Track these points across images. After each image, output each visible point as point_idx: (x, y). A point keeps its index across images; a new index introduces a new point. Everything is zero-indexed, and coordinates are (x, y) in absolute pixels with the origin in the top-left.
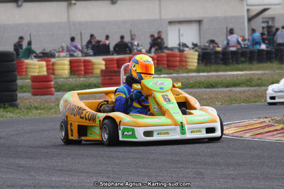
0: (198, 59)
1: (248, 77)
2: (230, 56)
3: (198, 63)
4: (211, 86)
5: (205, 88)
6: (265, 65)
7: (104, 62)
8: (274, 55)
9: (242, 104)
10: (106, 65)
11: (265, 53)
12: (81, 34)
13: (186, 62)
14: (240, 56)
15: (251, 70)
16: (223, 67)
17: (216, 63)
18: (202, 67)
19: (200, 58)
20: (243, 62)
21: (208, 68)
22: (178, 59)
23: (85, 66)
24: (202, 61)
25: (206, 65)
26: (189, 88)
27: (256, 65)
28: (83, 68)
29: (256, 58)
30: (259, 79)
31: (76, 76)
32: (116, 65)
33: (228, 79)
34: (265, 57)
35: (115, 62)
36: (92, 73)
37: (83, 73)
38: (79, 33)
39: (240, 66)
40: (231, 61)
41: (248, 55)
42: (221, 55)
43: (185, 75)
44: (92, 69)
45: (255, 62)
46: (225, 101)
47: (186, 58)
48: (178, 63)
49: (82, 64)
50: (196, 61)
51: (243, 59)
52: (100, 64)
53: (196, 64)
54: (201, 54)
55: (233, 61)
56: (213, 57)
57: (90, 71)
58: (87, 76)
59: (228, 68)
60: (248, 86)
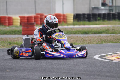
0: (74, 18)
1: (107, 29)
2: (91, 16)
3: (74, 20)
4: (86, 33)
5: (82, 34)
6: (112, 22)
7: (19, 18)
8: (117, 16)
9: (109, 43)
10: (21, 20)
11: (111, 15)
12: (6, 2)
13: (66, 19)
14: (97, 16)
15: (104, 24)
16: (87, 22)
17: (84, 20)
18: (76, 22)
19: (75, 17)
20: (99, 20)
21: (79, 23)
22: (62, 17)
23: (8, 20)
24: (76, 19)
25: (78, 21)
26: (73, 34)
27: (107, 22)
28: (7, 22)
29: (106, 18)
30: (113, 30)
31: (3, 26)
32: (26, 20)
33: (95, 29)
34: (112, 17)
35: (26, 18)
36: (12, 24)
37: (7, 24)
38: (5, 1)
39: (97, 22)
40: (92, 19)
41: (102, 16)
42: (86, 16)
43: (66, 27)
44: (13, 22)
45: (106, 20)
46: (99, 42)
47: (66, 17)
48: (62, 20)
49: (7, 19)
50: (72, 19)
51: (99, 18)
52: (18, 19)
53: (72, 21)
54: (75, 15)
55: (93, 19)
56: (82, 16)
57: (12, 23)
58: (10, 26)
59: (90, 23)
60: (106, 33)
